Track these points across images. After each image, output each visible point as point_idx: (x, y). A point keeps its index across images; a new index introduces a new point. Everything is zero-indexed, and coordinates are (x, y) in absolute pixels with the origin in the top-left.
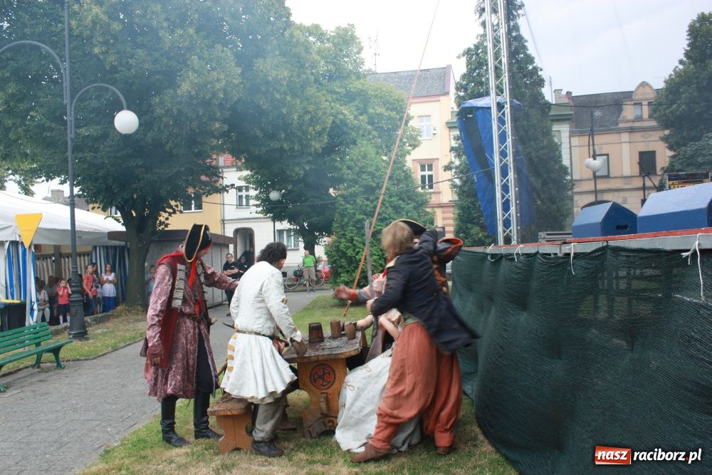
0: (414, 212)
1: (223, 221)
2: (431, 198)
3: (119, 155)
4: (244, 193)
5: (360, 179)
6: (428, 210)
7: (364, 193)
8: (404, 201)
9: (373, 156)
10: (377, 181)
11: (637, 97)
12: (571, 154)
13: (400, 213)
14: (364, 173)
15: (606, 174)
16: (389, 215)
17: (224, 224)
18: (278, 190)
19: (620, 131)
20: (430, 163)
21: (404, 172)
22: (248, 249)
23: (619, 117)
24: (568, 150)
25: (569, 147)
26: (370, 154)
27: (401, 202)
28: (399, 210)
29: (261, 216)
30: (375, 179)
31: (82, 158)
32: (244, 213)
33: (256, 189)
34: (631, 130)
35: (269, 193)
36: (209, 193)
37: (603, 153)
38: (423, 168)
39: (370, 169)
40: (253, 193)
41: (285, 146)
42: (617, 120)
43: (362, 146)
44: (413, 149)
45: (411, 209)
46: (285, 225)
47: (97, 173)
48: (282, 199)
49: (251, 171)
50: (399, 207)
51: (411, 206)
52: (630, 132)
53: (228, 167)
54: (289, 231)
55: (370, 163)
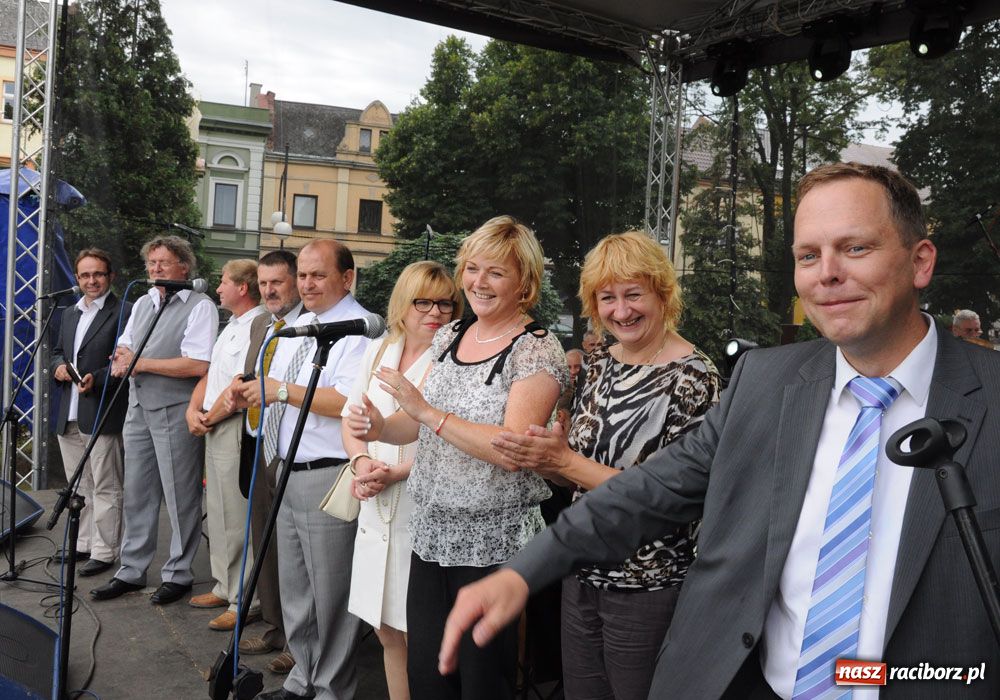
11: (366, 121)
12: (262, 188)
15: (311, 224)
19: (335, 166)
23: (337, 144)
24: (260, 181)
25: (260, 176)
34: (353, 167)
37: (310, 193)
42: (335, 148)
52: (351, 169)
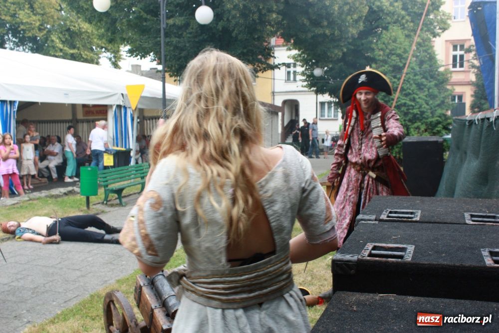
0: (435, 88)
1: (273, 93)
2: (451, 77)
3: (197, 40)
4: (292, 69)
5: (390, 60)
6: (449, 87)
7: (393, 71)
8: (427, 79)
9: (402, 40)
10: (404, 62)
13: (422, 89)
14: (393, 54)
16: (413, 91)
17: (274, 96)
18: (321, 68)
20: (462, 43)
21: (429, 54)
22: (294, 118)
26: (400, 38)
27: (424, 80)
28: (422, 87)
29: (306, 89)
30: (402, 60)
31: (169, 42)
32: (292, 87)
33: (302, 66)
35: (313, 70)
36: (264, 70)
38: (455, 48)
39: (399, 52)
40: (300, 69)
41: (327, 32)
43: (393, 31)
44: (443, 32)
45: (432, 86)
46: (326, 98)
47: (180, 54)
48: (325, 76)
49: (299, 51)
50: (422, 84)
51: (433, 83)
53: (279, 46)
54: (330, 103)
55: (399, 46)
